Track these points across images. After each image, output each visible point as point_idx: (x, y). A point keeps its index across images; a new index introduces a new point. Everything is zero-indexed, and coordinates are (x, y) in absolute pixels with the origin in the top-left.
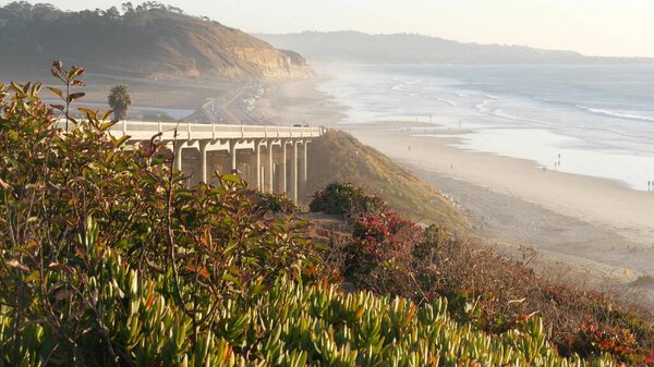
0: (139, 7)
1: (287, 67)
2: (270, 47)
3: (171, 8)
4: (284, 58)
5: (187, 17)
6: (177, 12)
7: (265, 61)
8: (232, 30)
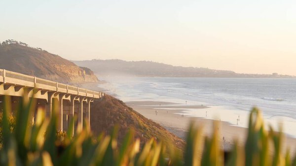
0: (4, 42)
1: (83, 76)
2: (74, 65)
3: (21, 43)
4: (82, 71)
5: (30, 48)
6: (25, 45)
7: (71, 72)
8: (54, 55)
